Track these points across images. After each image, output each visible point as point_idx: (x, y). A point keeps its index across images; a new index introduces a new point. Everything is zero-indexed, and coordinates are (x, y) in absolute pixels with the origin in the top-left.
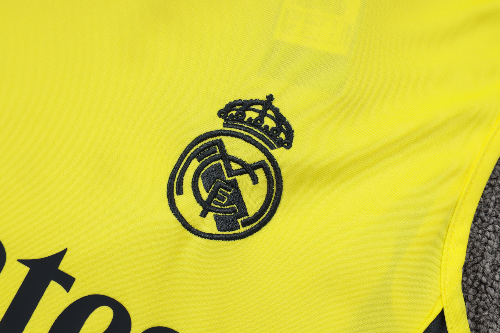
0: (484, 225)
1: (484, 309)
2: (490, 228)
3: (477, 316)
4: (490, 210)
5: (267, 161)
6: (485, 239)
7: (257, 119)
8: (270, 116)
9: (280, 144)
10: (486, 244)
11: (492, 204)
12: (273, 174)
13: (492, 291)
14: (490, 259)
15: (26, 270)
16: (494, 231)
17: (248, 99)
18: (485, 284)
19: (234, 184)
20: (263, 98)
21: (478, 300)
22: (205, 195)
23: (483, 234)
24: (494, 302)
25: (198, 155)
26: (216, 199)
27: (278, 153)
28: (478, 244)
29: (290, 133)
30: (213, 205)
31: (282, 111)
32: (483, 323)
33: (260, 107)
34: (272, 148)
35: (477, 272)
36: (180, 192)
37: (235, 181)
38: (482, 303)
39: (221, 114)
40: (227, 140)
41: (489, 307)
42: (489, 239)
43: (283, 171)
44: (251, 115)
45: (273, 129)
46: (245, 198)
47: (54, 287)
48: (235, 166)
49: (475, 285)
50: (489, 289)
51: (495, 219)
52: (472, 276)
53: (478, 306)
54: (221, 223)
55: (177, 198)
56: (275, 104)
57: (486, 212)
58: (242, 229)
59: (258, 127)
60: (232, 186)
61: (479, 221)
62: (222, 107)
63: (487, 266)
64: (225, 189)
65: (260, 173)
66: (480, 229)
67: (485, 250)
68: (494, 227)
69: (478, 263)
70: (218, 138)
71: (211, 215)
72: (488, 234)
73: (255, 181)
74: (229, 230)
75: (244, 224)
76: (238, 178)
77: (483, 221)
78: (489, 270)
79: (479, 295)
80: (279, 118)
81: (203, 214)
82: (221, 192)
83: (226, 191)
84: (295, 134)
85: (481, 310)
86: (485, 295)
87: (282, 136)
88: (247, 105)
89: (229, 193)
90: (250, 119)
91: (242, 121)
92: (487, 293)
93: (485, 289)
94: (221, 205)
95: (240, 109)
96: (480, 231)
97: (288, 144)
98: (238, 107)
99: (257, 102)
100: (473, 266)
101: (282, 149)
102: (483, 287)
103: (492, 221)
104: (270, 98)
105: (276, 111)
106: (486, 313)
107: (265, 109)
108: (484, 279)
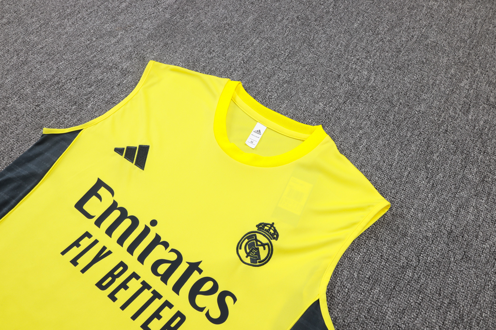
0: (336, 277)
1: (333, 305)
2: (339, 278)
3: (330, 307)
4: (339, 273)
5: (269, 243)
6: (336, 282)
7: (268, 230)
8: (272, 229)
9: (274, 238)
10: (336, 283)
11: (340, 271)
12: (271, 248)
13: (336, 299)
14: (337, 289)
15: (188, 265)
16: (340, 280)
17: (266, 223)
18: (334, 296)
19: (258, 249)
20: (271, 223)
21: (331, 301)
22: (248, 251)
23: (336, 280)
24: (336, 303)
25: (248, 238)
26: (251, 253)
27: (273, 241)
28: (333, 283)
29: (278, 236)
30: (250, 254)
31: (276, 228)
32: (331, 309)
33: (269, 226)
34: (272, 239)
35: (332, 292)
36: (240, 249)
37: (258, 248)
38: (332, 303)
39: (257, 226)
40: (257, 235)
41: (334, 304)
42: (338, 282)
43: (274, 247)
44: (266, 228)
45: (273, 233)
46: (260, 254)
47: (196, 272)
48: (259, 243)
49: (331, 296)
50: (335, 298)
51: (340, 276)
52: (330, 293)
53: (331, 303)
54: (252, 261)
55: (239, 250)
56: (274, 226)
57: (338, 273)
58: (258, 264)
59: (268, 232)
60: (257, 250)
61: (335, 275)
62: (258, 224)
63: (336, 290)
64: (255, 250)
65: (266, 247)
66: (335, 278)
67: (336, 285)
68: (340, 278)
69: (333, 289)
70: (255, 233)
71: (249, 257)
72: (337, 280)
73: (265, 249)
74: (254, 263)
75: (259, 262)
76: (259, 247)
77: (336, 276)
78: (336, 292)
79: (332, 300)
80: (275, 230)
81: (247, 257)
82: (253, 251)
83: (255, 251)
84: (279, 236)
85: (331, 305)
86: (333, 300)
87: (275, 236)
88: (266, 225)
89: (256, 251)
90: (266, 229)
91: (263, 229)
92: (334, 299)
93: (334, 298)
94: (253, 255)
95: (263, 226)
96: (335, 279)
97: (276, 239)
98: (263, 225)
99: (269, 224)
100: (331, 290)
101: (275, 240)
102: (333, 297)
103: (339, 276)
104: (273, 223)
105: (274, 228)
106: (333, 306)
107: (271, 227)
108: (334, 295)
